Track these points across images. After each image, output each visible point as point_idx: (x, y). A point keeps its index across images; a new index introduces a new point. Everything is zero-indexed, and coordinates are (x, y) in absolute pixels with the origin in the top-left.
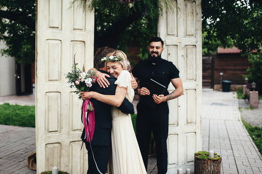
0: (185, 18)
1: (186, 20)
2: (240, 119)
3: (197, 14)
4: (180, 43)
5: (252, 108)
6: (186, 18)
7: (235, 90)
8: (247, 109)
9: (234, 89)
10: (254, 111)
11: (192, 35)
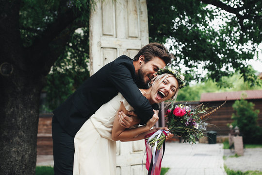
0: (126, 16)
1: (128, 19)
2: (223, 166)
3: (141, 13)
4: (120, 46)
5: (237, 156)
6: (128, 16)
7: (222, 142)
8: (232, 157)
9: (220, 141)
10: (239, 159)
11: (136, 37)
